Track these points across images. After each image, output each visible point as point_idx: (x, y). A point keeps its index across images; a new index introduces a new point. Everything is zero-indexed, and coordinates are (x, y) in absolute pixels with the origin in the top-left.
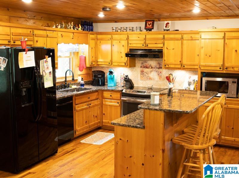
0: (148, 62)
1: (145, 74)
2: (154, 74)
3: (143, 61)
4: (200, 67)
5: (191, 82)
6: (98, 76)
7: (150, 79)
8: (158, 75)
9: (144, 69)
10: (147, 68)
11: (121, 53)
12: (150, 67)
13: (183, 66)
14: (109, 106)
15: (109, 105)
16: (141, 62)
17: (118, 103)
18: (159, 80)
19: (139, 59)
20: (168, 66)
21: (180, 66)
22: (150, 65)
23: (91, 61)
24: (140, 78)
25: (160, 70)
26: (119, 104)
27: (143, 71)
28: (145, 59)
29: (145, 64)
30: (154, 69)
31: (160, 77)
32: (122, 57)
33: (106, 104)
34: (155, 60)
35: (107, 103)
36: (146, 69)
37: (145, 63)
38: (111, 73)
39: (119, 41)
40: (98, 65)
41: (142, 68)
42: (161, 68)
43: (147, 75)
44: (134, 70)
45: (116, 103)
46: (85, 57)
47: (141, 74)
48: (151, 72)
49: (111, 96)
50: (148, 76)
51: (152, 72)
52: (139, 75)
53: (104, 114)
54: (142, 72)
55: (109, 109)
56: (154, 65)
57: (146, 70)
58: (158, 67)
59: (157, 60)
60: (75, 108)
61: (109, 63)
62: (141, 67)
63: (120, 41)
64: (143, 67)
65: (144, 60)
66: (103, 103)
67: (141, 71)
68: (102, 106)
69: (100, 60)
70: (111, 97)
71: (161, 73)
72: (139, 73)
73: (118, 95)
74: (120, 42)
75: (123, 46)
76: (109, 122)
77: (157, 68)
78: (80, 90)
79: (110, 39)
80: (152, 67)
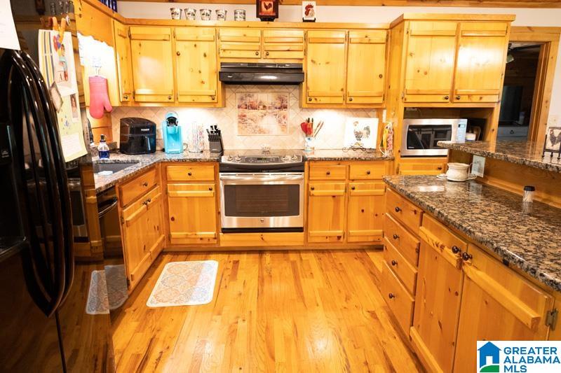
0: (255, 95)
1: (249, 121)
2: (269, 122)
3: (243, 95)
4: (406, 96)
5: (360, 133)
6: (142, 130)
7: (261, 131)
8: (280, 122)
9: (247, 110)
10: (253, 108)
11: (200, 72)
12: (261, 107)
13: (348, 98)
14: (186, 199)
15: (187, 197)
16: (238, 95)
17: (211, 189)
18: (280, 132)
19: (233, 89)
20: (316, 99)
21: (340, 100)
22: (261, 102)
23: (123, 91)
24: (239, 130)
25: (283, 112)
26: (213, 191)
27: (245, 116)
28: (248, 90)
29: (248, 100)
30: (270, 111)
31: (284, 127)
32: (203, 82)
33: (177, 194)
34: (270, 90)
35: (178, 192)
36: (251, 110)
37: (248, 98)
38: (172, 121)
39: (194, 43)
40: (138, 102)
41: (241, 109)
42: (286, 107)
43: (253, 124)
44: (223, 113)
45: (206, 190)
46: (107, 81)
47: (239, 122)
48: (262, 116)
49: (190, 174)
50: (256, 127)
51: (265, 117)
52: (236, 125)
53: (173, 219)
54: (242, 117)
55: (185, 205)
56: (270, 101)
57: (250, 113)
58: (279, 105)
59: (277, 90)
60: (122, 218)
61: (170, 99)
62: (239, 107)
63: (197, 43)
64: (245, 107)
65: (244, 90)
66: (167, 193)
67: (239, 116)
68: (166, 202)
69: (143, 90)
70: (189, 178)
71: (284, 117)
72: (236, 119)
73: (209, 171)
74: (195, 46)
75: (205, 55)
76: (187, 235)
77: (276, 108)
78: (100, 166)
79: (167, 38)
80: (264, 107)
